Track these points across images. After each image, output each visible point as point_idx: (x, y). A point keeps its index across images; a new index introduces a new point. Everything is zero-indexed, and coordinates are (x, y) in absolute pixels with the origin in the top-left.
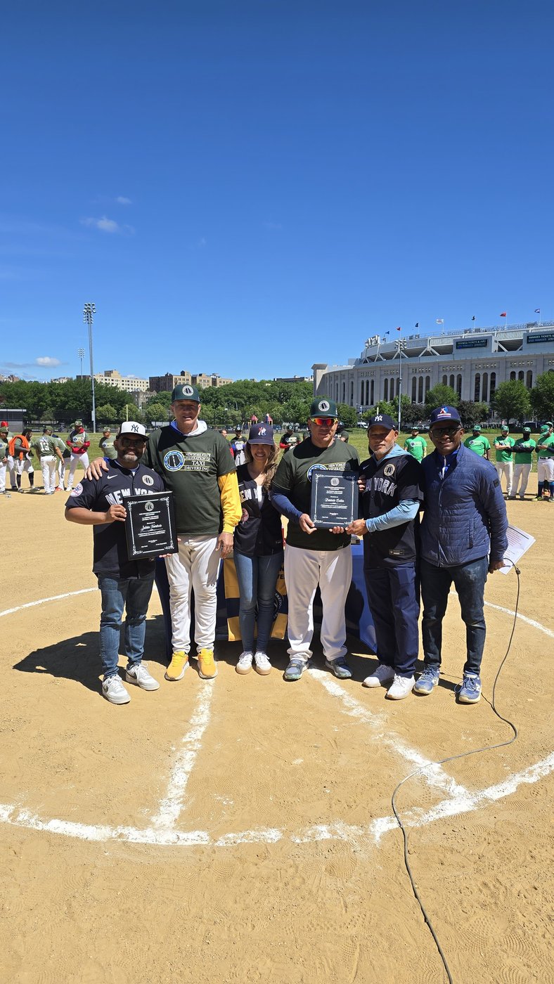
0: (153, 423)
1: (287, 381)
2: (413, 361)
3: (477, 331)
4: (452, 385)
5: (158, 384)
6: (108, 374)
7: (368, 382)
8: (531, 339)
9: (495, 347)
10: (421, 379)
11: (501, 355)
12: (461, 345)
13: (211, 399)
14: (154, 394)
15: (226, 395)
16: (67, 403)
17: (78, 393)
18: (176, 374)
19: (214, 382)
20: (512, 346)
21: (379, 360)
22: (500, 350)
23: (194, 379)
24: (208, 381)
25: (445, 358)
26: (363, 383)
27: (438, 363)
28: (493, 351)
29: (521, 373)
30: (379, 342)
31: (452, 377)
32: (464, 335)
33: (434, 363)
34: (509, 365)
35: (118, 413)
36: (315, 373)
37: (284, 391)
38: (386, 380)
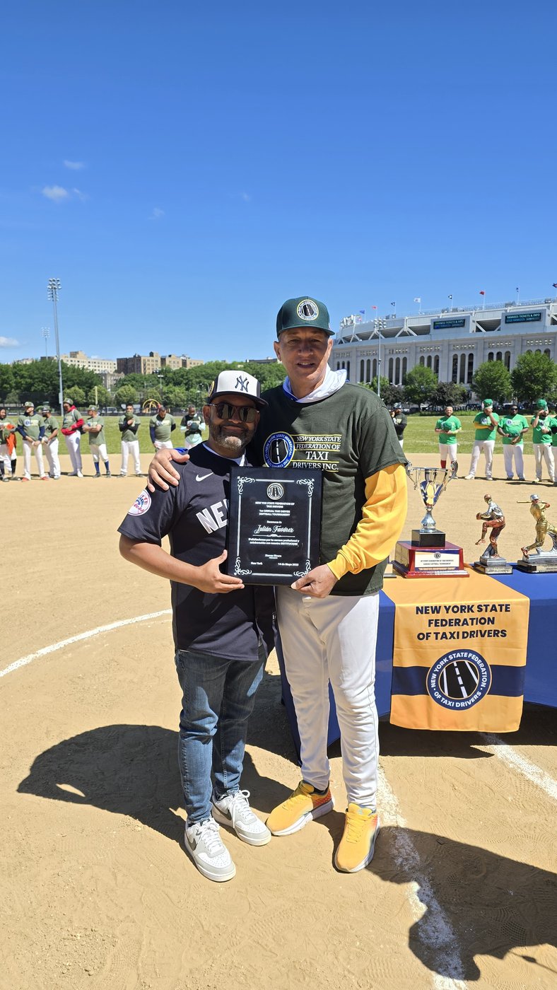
1: (260, 362)
2: (389, 342)
3: (455, 310)
4: (429, 365)
5: (128, 366)
6: (74, 355)
7: (343, 364)
8: (510, 319)
9: (472, 327)
10: (398, 360)
11: (479, 335)
12: (438, 325)
13: (182, 381)
14: (122, 376)
15: (197, 377)
16: (32, 385)
17: (44, 374)
18: (145, 356)
19: (184, 363)
20: (489, 326)
21: (355, 340)
22: (478, 330)
23: (163, 360)
24: (178, 363)
25: (423, 338)
26: (338, 365)
27: (416, 343)
28: (471, 331)
29: (499, 354)
30: (354, 322)
31: (429, 358)
32: (441, 315)
33: (411, 344)
34: (487, 345)
35: (87, 395)
37: (257, 373)
38: (362, 361)
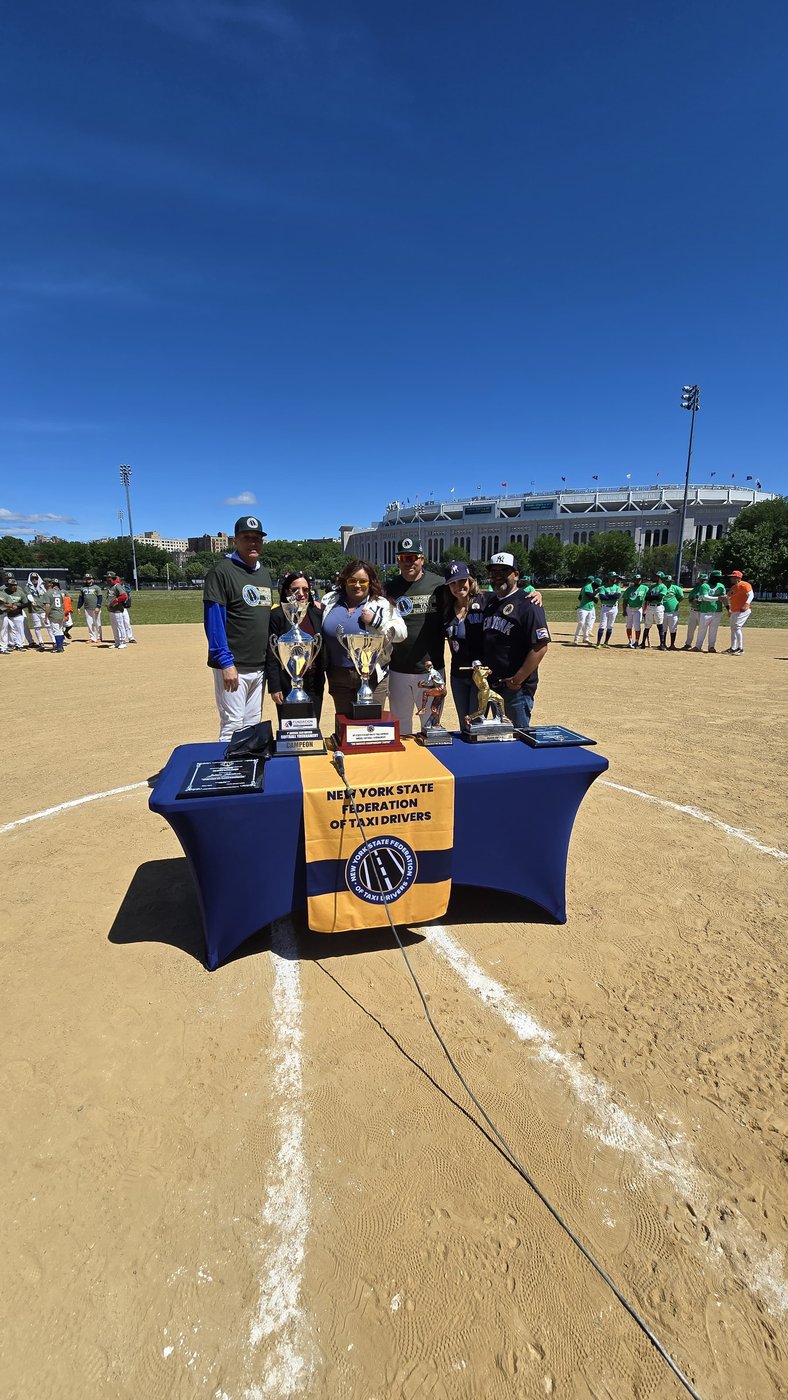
0: (194, 581)
1: (318, 541)
2: (428, 525)
3: (483, 498)
4: (462, 545)
5: (199, 545)
6: (148, 535)
7: (390, 543)
8: (527, 507)
9: (497, 514)
10: (436, 540)
11: (502, 520)
12: (469, 511)
14: (194, 554)
16: (109, 562)
17: (119, 552)
18: (213, 535)
20: (512, 513)
21: (399, 523)
22: (502, 516)
25: (457, 522)
26: (385, 544)
27: (450, 527)
28: (496, 517)
29: (519, 537)
30: (398, 507)
31: (462, 539)
32: (472, 502)
33: (446, 527)
34: (509, 529)
35: (159, 572)
36: (342, 535)
37: (315, 551)
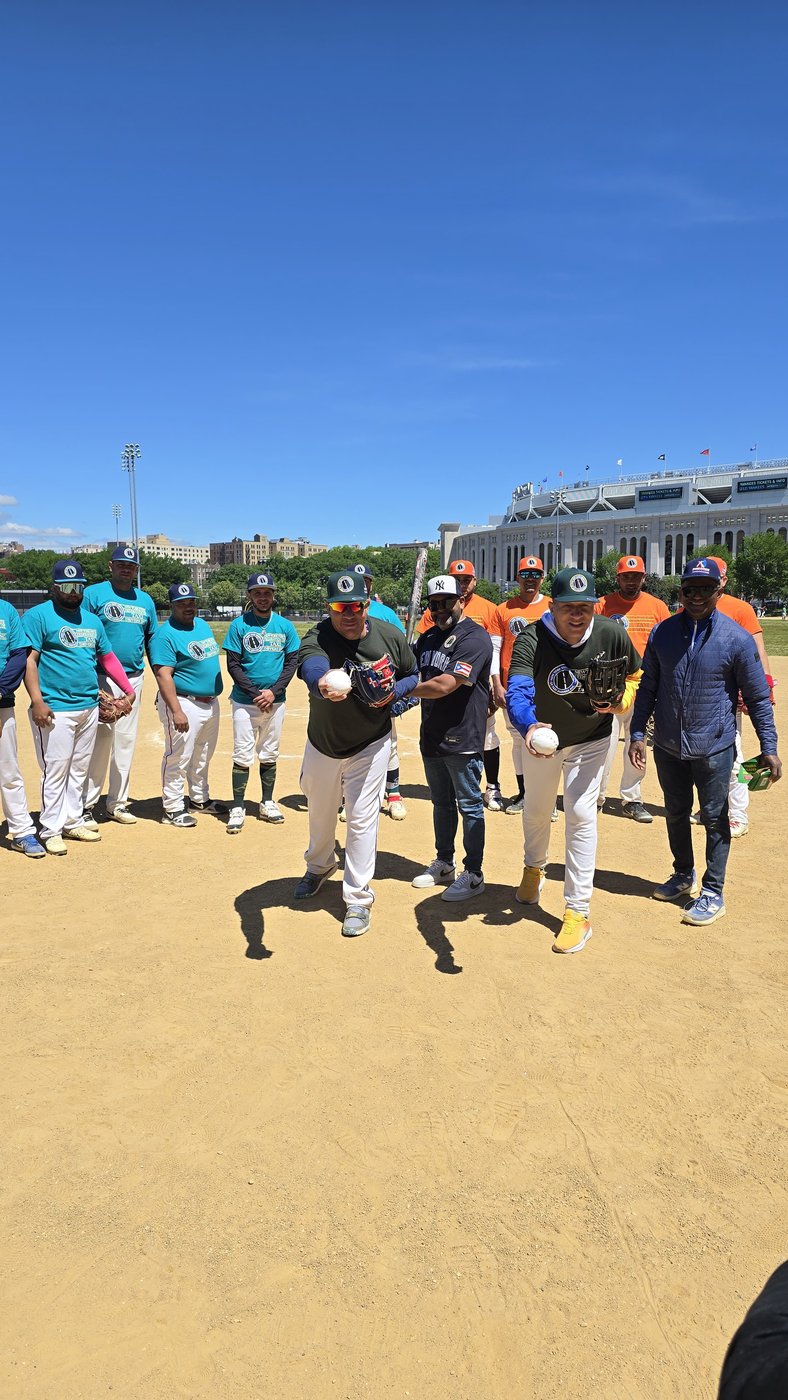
0: (220, 609)
1: (404, 547)
2: (579, 519)
3: (670, 475)
5: (223, 554)
6: (152, 539)
7: (516, 549)
8: (744, 487)
9: (693, 498)
10: (590, 543)
11: (702, 509)
12: (645, 496)
13: (297, 574)
14: (217, 568)
15: (318, 569)
18: (247, 538)
19: (301, 550)
20: (716, 496)
21: (532, 517)
22: (701, 502)
23: (272, 545)
24: (293, 549)
25: (627, 514)
26: (509, 550)
27: (614, 521)
28: (691, 502)
29: (729, 535)
30: (532, 492)
31: (634, 540)
32: (649, 482)
33: (608, 522)
34: (712, 523)
36: (443, 537)
37: (400, 563)
38: (542, 546)
